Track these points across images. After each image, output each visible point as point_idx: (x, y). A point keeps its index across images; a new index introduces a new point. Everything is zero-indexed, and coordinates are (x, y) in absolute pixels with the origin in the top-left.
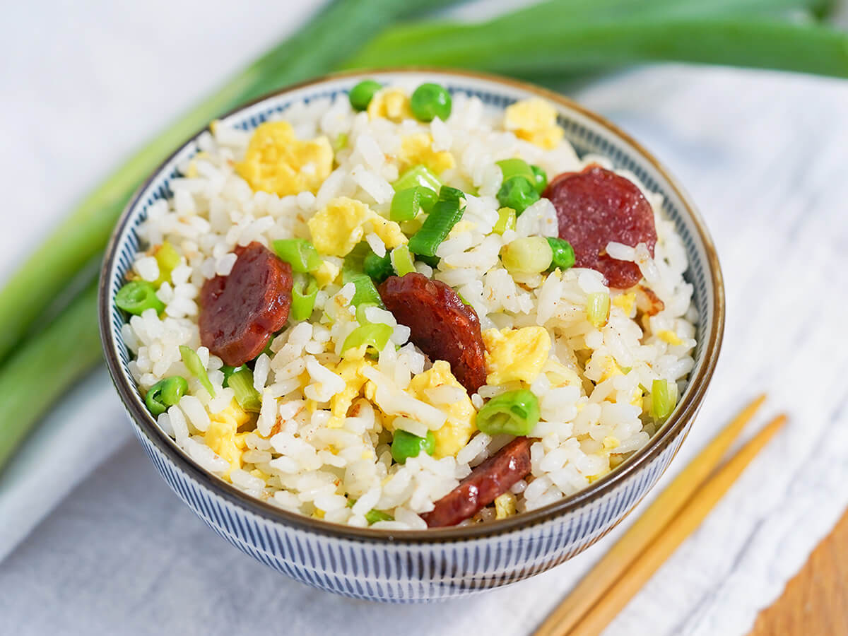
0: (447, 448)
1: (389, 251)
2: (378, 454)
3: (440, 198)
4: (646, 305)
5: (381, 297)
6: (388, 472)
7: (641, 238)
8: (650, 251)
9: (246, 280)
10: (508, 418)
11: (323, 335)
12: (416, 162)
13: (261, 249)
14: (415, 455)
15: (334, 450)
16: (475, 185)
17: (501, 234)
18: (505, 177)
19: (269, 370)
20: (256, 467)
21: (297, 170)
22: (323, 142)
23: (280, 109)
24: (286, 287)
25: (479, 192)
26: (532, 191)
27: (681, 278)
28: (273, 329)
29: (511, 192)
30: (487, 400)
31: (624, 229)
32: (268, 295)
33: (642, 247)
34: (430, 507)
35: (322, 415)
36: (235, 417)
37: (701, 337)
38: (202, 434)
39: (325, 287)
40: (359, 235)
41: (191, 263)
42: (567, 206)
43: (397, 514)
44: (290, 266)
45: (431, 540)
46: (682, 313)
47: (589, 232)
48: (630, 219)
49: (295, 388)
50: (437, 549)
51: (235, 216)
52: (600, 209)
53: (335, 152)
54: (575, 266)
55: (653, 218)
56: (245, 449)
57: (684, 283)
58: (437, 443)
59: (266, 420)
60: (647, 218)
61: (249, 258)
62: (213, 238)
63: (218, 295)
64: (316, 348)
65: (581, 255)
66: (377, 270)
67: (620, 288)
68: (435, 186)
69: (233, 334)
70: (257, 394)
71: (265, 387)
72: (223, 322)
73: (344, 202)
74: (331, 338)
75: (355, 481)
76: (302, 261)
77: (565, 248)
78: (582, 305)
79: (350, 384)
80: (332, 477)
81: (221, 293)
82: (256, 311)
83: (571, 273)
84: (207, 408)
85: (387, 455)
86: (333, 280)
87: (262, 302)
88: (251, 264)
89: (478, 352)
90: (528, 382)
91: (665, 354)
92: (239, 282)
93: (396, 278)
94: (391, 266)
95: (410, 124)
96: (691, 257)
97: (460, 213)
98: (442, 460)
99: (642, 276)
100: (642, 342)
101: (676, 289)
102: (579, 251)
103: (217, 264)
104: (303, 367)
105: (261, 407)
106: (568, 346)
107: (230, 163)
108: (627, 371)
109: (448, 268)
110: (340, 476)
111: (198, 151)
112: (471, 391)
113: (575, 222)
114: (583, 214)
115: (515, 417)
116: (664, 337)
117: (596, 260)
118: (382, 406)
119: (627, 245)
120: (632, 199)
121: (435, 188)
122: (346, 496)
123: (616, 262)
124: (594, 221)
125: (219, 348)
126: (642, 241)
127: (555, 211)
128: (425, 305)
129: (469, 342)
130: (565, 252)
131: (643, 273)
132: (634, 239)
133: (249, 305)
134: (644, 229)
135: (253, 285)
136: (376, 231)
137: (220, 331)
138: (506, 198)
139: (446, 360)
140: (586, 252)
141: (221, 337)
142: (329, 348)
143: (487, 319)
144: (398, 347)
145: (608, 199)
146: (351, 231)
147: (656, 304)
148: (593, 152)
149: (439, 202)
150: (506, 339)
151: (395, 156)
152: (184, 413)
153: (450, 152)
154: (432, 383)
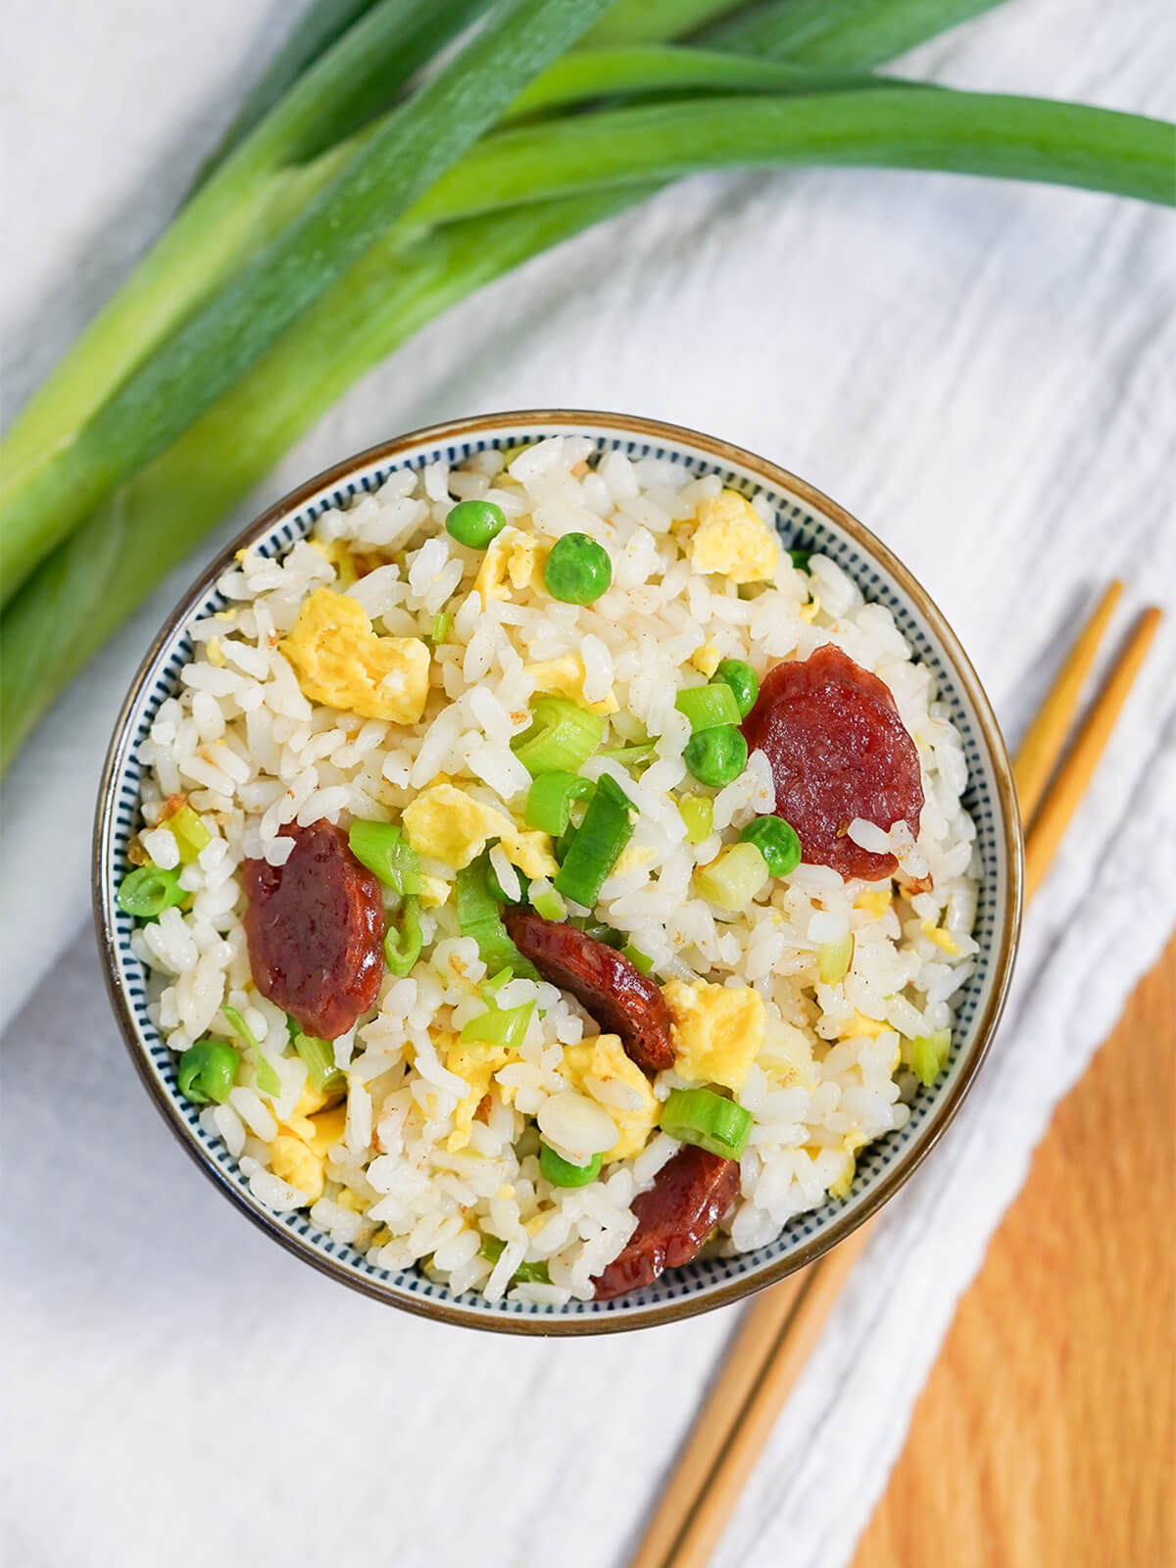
1: (525, 886)
3: (598, 795)
8: (912, 829)
9: (314, 891)
11: (433, 995)
13: (332, 843)
16: (650, 735)
18: (693, 729)
20: (347, 1185)
21: (377, 678)
25: (657, 749)
26: (735, 746)
27: (958, 805)
31: (876, 791)
33: (899, 827)
35: (439, 1127)
39: (430, 908)
40: (479, 848)
41: (228, 835)
42: (785, 748)
43: (553, 1271)
44: (377, 880)
46: (961, 870)
47: (822, 794)
48: (884, 772)
52: (838, 754)
53: (432, 649)
55: (918, 768)
56: (327, 1162)
57: (963, 815)
60: (910, 771)
61: (315, 851)
62: (257, 785)
63: (272, 887)
67: (867, 879)
70: (340, 1071)
71: (352, 1060)
72: (284, 949)
78: (813, 954)
79: (475, 1076)
86: (442, 902)
91: (934, 961)
93: (538, 923)
97: (630, 829)
99: (901, 867)
100: (899, 944)
103: (267, 850)
104: (408, 1038)
112: (651, 1073)
114: (812, 764)
116: (931, 936)
117: (832, 844)
119: (878, 824)
120: (885, 737)
124: (830, 775)
126: (901, 819)
132: (889, 803)
134: (904, 787)
135: (324, 905)
137: (280, 970)
139: (616, 1034)
140: (817, 831)
141: (281, 981)
144: (542, 1014)
146: (468, 842)
147: (920, 885)
150: (701, 1001)
152: (235, 1111)
154: (594, 1069)
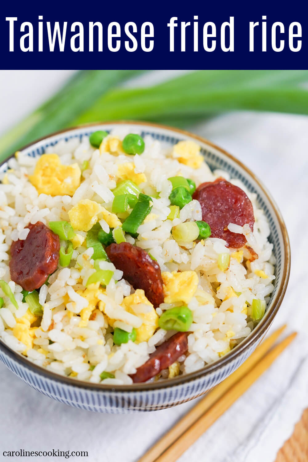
0: (143, 337)
1: (112, 229)
2: (106, 339)
3: (139, 200)
4: (248, 256)
5: (108, 254)
6: (111, 350)
7: (246, 220)
8: (251, 228)
9: (35, 244)
10: (175, 322)
11: (76, 275)
12: (126, 178)
13: (43, 226)
14: (126, 342)
15: (83, 339)
16: (157, 191)
17: (172, 220)
18: (173, 187)
19: (48, 293)
20: (41, 347)
21: (62, 181)
22: (75, 166)
23: (52, 145)
24: (56, 249)
25: (160, 195)
26: (188, 195)
27: (267, 240)
28: (49, 272)
29: (177, 196)
30: (164, 311)
31: (237, 216)
32: (47, 254)
33: (247, 226)
34: (134, 371)
35: (76, 319)
36: (29, 319)
37: (278, 273)
38: (12, 329)
39: (77, 248)
40: (96, 220)
41: (5, 232)
42: (206, 202)
43: (117, 375)
44: (59, 236)
45: (135, 390)
46: (267, 260)
47: (218, 217)
48: (240, 210)
49: (61, 304)
50: (138, 394)
51: (29, 207)
52: (224, 204)
53: (82, 171)
54: (211, 236)
55: (252, 209)
56: (35, 337)
57: (268, 243)
58: (138, 335)
59: (46, 322)
60: (250, 210)
61: (37, 231)
62: (17, 218)
63: (20, 250)
64: (72, 282)
65: (214, 230)
66: (105, 239)
67: (235, 248)
68: (136, 192)
69: (28, 274)
70: (41, 307)
71: (45, 302)
72: (23, 266)
73: (87, 202)
74: (81, 276)
75: (94, 356)
76: (64, 234)
77: (206, 227)
78: (215, 259)
79: (90, 302)
80: (81, 353)
81: (22, 250)
82: (40, 262)
83: (209, 241)
84: (14, 315)
85: (111, 341)
86: (81, 244)
87: (43, 258)
88: (38, 235)
89: (160, 285)
90: (187, 302)
91: (259, 283)
92: (31, 244)
93: (115, 245)
94: (113, 238)
95: (122, 157)
96: (272, 228)
97: (150, 209)
98: (140, 344)
99: (247, 241)
100: (246, 277)
101: (264, 246)
102: (213, 228)
103: (19, 234)
104: (66, 293)
105: (43, 313)
106: (207, 280)
107: (26, 175)
108: (239, 294)
109: (143, 239)
110: (86, 353)
111: (9, 168)
112: (156, 306)
113: (211, 211)
114: (215, 207)
115: (179, 321)
116: (258, 274)
117: (222, 233)
118: (108, 314)
119: (239, 225)
120: (241, 199)
121: (136, 193)
122: (89, 362)
123: (232, 234)
124: (221, 211)
125: (20, 281)
126: (247, 223)
127: (200, 206)
128: (131, 260)
129: (155, 280)
130: (206, 229)
131: (247, 240)
132: (242, 221)
133: (36, 258)
134: (248, 216)
135: (38, 247)
136: (105, 218)
137: (21, 271)
138: (174, 199)
139: (143, 289)
140: (217, 228)
141: (21, 275)
142: (80, 281)
143: (164, 266)
144: (116, 282)
145: (229, 199)
146: (91, 218)
147: (254, 255)
148: (219, 168)
149: (138, 202)
150: (174, 278)
151: (114, 176)
152: (2, 317)
153: (144, 173)
154: (135, 301)
